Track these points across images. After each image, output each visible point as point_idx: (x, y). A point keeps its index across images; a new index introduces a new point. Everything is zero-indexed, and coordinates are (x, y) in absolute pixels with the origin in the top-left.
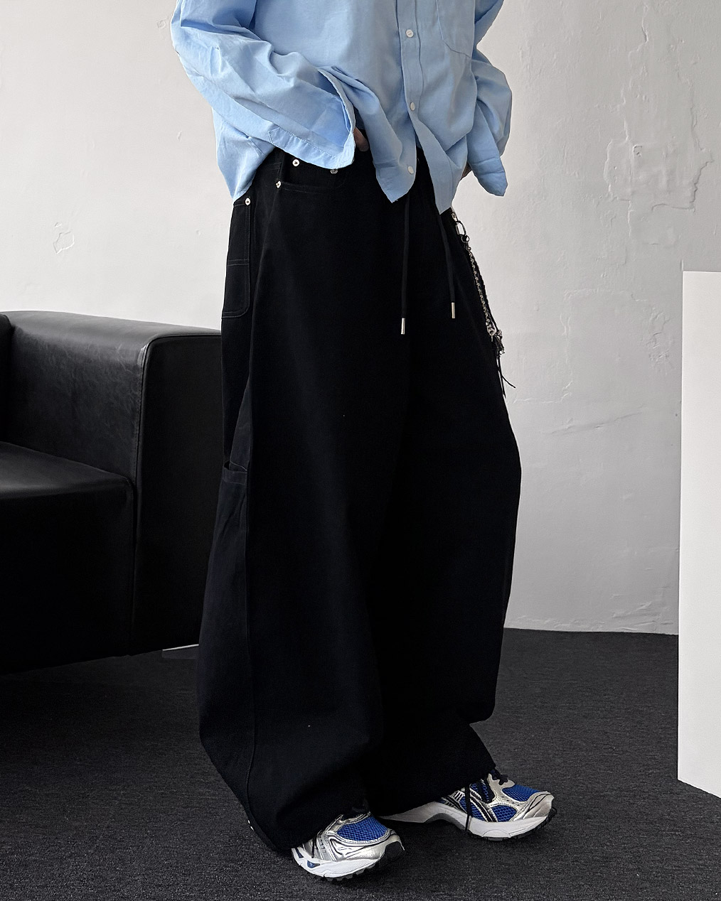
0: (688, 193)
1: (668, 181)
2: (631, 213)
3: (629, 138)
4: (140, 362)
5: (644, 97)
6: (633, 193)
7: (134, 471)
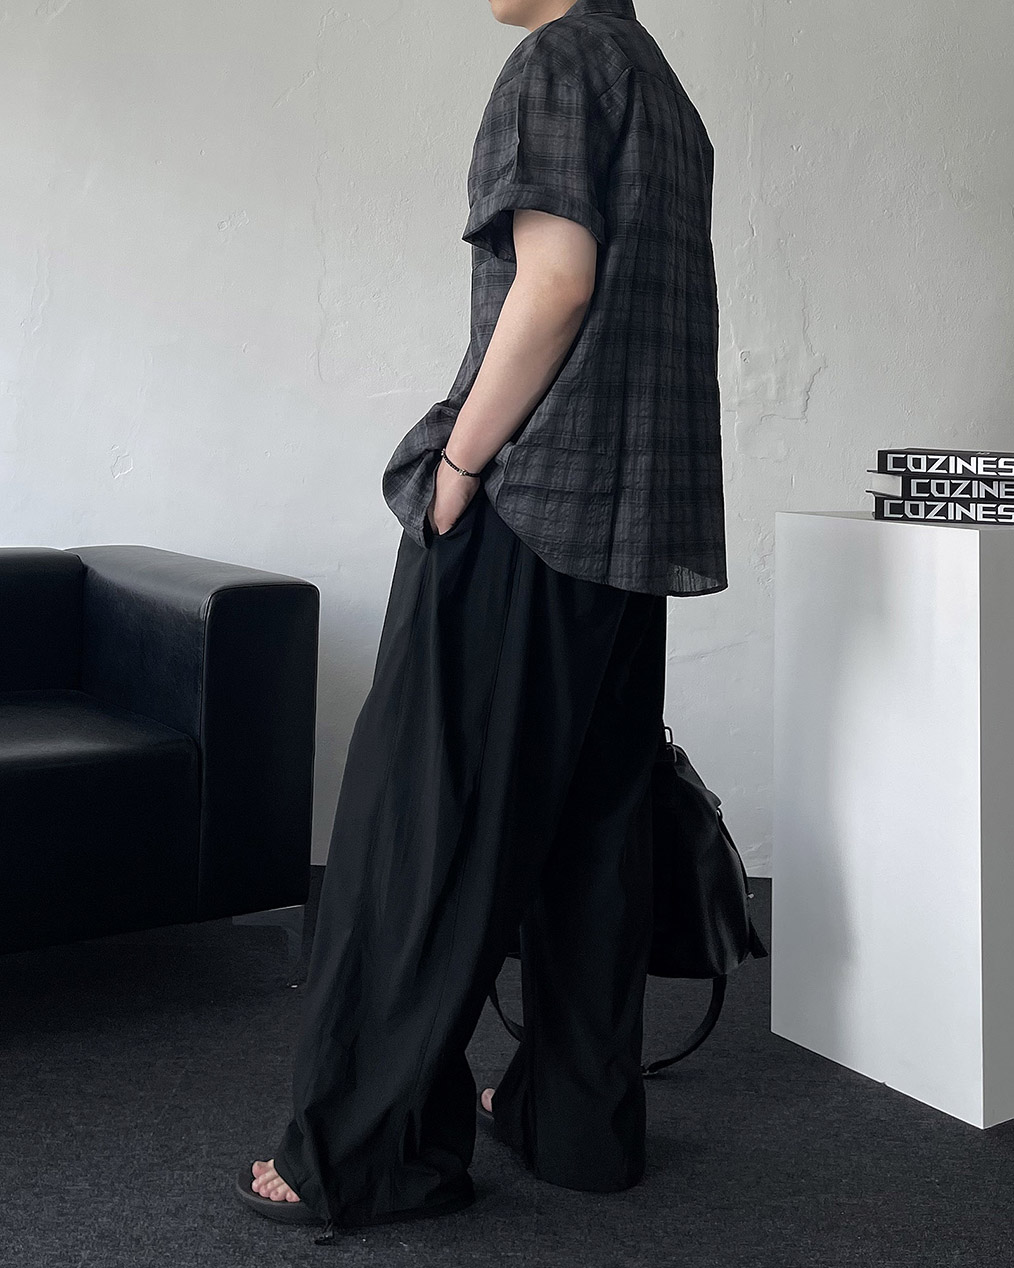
0: (799, 402)
1: (778, 391)
2: (738, 426)
3: (736, 342)
4: (204, 614)
5: (751, 298)
6: (740, 404)
7: (199, 728)
